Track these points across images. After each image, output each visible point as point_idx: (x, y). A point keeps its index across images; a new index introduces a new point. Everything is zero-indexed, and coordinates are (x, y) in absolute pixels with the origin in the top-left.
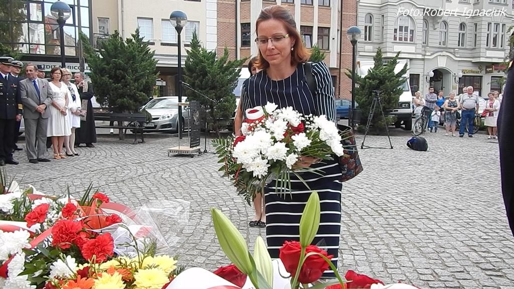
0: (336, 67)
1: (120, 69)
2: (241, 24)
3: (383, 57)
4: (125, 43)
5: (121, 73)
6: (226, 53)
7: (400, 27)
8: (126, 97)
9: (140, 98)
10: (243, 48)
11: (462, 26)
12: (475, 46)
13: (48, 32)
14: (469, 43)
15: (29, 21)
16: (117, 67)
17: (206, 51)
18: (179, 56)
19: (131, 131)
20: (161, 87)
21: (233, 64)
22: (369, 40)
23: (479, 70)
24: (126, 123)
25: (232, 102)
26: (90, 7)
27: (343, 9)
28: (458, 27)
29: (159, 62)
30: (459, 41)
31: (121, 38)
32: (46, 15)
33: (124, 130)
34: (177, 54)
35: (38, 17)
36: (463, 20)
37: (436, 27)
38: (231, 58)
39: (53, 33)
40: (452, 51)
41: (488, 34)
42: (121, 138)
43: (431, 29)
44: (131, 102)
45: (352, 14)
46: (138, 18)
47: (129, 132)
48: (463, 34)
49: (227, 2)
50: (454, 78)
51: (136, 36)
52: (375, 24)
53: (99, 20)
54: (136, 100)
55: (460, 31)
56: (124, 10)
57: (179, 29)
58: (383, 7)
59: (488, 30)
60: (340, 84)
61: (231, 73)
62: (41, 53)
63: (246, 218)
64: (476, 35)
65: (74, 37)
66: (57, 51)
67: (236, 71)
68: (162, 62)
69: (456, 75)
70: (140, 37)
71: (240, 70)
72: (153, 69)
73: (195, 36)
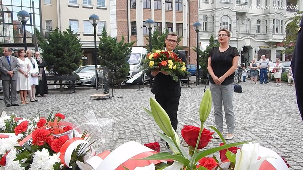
0: (187, 46)
1: (60, 50)
2: (131, 22)
3: (214, 39)
4: (63, 34)
5: (60, 52)
6: (123, 39)
7: (223, 22)
8: (64, 66)
9: (73, 66)
10: (132, 36)
11: (258, 21)
12: (266, 32)
13: (15, 30)
14: (262, 31)
15: (4, 23)
16: (58, 48)
17: (111, 38)
18: (95, 42)
19: (67, 86)
20: (84, 60)
21: (127, 45)
22: (206, 30)
23: (269, 46)
24: (64, 82)
25: (127, 67)
26: (40, 14)
27: (190, 12)
28: (256, 22)
29: (83, 45)
30: (257, 30)
31: (60, 31)
32: (14, 20)
33: (63, 86)
34: (94, 40)
35: (9, 21)
36: (259, 18)
37: (243, 22)
38: (125, 42)
39: (18, 30)
40: (253, 35)
41: (273, 26)
42: (61, 91)
43: (241, 23)
44: (67, 69)
45: (195, 15)
46: (70, 20)
47: (66, 87)
48: (259, 26)
49: (122, 10)
50: (255, 51)
51: (69, 30)
52: (209, 21)
53: (46, 22)
54: (70, 68)
55: (258, 25)
56: (61, 15)
57: (95, 25)
58: (213, 11)
59: (273, 24)
60: (189, 56)
61: (126, 50)
62: (11, 42)
63: (140, 134)
64: (266, 26)
65: (31, 33)
66: (21, 41)
67: (129, 49)
68: (85, 46)
69: (256, 49)
70: (72, 30)
71: (131, 49)
72: (80, 49)
73: (104, 29)
